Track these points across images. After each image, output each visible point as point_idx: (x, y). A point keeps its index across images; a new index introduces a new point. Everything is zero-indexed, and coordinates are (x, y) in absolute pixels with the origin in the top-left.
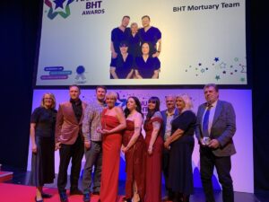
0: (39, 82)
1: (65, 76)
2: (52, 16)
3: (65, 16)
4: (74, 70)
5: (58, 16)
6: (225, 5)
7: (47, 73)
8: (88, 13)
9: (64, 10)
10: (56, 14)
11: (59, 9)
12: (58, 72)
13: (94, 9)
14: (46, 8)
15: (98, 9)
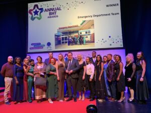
0: (29, 51)
1: (42, 47)
2: (33, 19)
3: (39, 19)
4: (46, 44)
5: (36, 19)
6: (113, 14)
7: (33, 46)
8: (50, 17)
9: (39, 16)
10: (35, 18)
11: (36, 16)
12: (38, 45)
13: (53, 15)
14: (30, 15)
15: (55, 15)
